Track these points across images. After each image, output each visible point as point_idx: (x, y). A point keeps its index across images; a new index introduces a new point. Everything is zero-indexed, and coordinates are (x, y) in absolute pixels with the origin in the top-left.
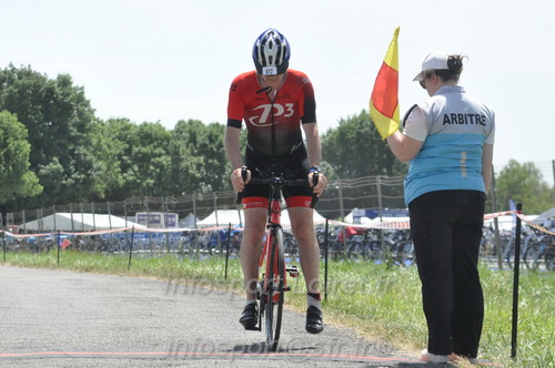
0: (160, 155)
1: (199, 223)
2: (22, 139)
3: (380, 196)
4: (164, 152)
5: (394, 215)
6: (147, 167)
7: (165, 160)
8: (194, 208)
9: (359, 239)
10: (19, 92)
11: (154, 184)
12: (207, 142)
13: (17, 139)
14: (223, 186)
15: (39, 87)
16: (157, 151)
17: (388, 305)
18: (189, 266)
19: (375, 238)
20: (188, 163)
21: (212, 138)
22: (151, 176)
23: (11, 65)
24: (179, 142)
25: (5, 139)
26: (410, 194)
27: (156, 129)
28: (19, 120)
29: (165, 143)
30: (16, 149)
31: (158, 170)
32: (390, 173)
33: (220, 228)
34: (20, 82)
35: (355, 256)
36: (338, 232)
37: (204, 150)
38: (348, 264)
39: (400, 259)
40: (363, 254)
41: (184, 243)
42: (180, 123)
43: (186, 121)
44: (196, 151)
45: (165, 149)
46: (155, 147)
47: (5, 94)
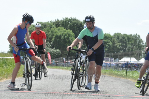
0: (109, 42)
1: (119, 61)
2: (73, 37)
4: (110, 41)
6: (106, 45)
7: (111, 43)
8: (118, 57)
10: (73, 25)
11: (108, 50)
12: (122, 39)
13: (72, 37)
14: (126, 51)
15: (78, 23)
16: (109, 41)
18: (116, 72)
20: (117, 45)
21: (123, 38)
22: (107, 48)
23: (71, 17)
24: (115, 39)
25: (69, 37)
27: (108, 35)
28: (73, 32)
29: (111, 39)
30: (71, 40)
31: (109, 46)
33: (125, 62)
34: (73, 22)
37: (121, 41)
41: (115, 66)
42: (115, 34)
43: (117, 33)
44: (119, 41)
45: (111, 40)
46: (108, 40)
47: (69, 25)
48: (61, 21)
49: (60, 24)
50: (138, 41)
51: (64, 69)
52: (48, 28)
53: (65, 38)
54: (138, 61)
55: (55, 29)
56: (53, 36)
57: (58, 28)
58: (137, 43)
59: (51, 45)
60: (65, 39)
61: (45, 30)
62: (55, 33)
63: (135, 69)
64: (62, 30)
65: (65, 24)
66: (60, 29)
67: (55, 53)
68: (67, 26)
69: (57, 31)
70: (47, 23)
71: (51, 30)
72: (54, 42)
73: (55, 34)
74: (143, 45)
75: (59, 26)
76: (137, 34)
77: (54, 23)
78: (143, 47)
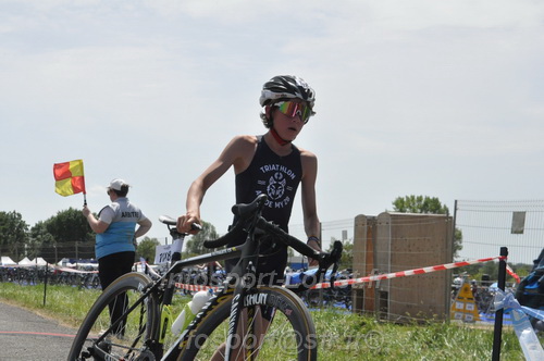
3: (77, 252)
9: (65, 275)
17: (77, 308)
26: (99, 253)
32: (84, 241)
35: (62, 283)
38: (58, 287)
39: (85, 285)
40: (66, 282)
50: (17, 225)
54: (16, 263)
58: (16, 229)
63: (10, 279)
74: (27, 232)
76: (15, 212)
78: (27, 237)
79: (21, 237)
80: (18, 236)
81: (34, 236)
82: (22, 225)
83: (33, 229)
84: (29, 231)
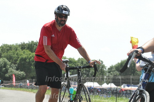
3: (131, 81)
5: (134, 86)
9: (125, 92)
11: (71, 74)
12: (86, 64)
14: (89, 76)
19: (129, 92)
23: (37, 41)
24: (79, 63)
27: (73, 60)
29: (75, 63)
31: (73, 70)
32: (134, 75)
33: (88, 87)
35: (124, 97)
36: (119, 90)
38: (122, 99)
40: (126, 96)
45: (75, 65)
46: (72, 64)
47: (35, 48)
48: (27, 44)
49: (25, 46)
50: (101, 66)
51: (28, 91)
52: (13, 51)
53: (30, 60)
54: (101, 86)
55: (20, 52)
56: (18, 58)
57: (24, 50)
58: (100, 68)
59: (15, 68)
60: (29, 62)
61: (10, 52)
62: (20, 55)
63: (98, 94)
64: (27, 53)
65: (30, 47)
66: (25, 51)
67: (20, 75)
68: (33, 49)
69: (23, 53)
70: (13, 45)
71: (16, 52)
72: (19, 64)
73: (20, 57)
74: (106, 70)
75: (24, 49)
76: (100, 60)
77: (19, 45)
78: (106, 73)
79: (103, 73)
80: (101, 72)
81: (109, 72)
82: (103, 67)
83: (109, 69)
84: (107, 70)
